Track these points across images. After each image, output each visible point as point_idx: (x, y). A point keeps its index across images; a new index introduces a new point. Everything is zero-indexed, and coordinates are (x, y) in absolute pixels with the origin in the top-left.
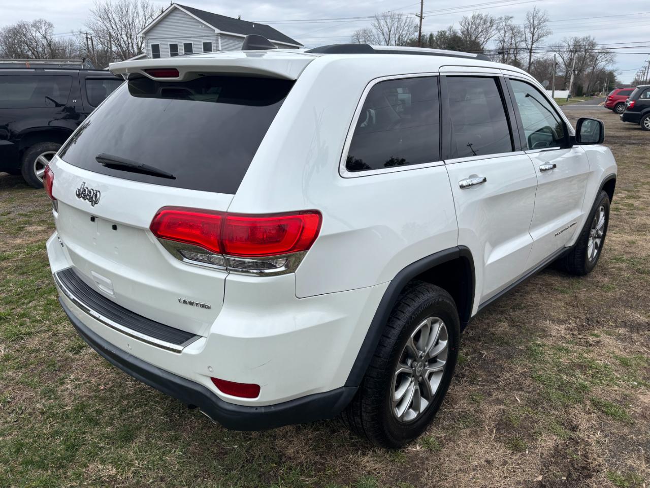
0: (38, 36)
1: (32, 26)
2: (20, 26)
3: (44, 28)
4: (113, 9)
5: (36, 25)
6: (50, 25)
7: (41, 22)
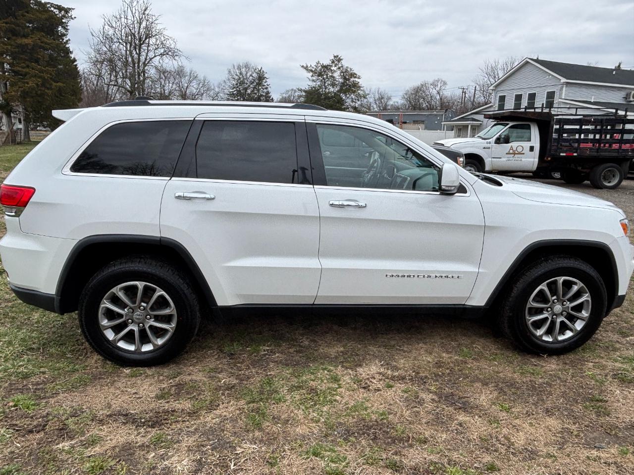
0: (434, 92)
1: (431, 85)
2: (422, 85)
3: (439, 86)
4: (499, 66)
5: (434, 85)
6: (445, 83)
7: (438, 81)
